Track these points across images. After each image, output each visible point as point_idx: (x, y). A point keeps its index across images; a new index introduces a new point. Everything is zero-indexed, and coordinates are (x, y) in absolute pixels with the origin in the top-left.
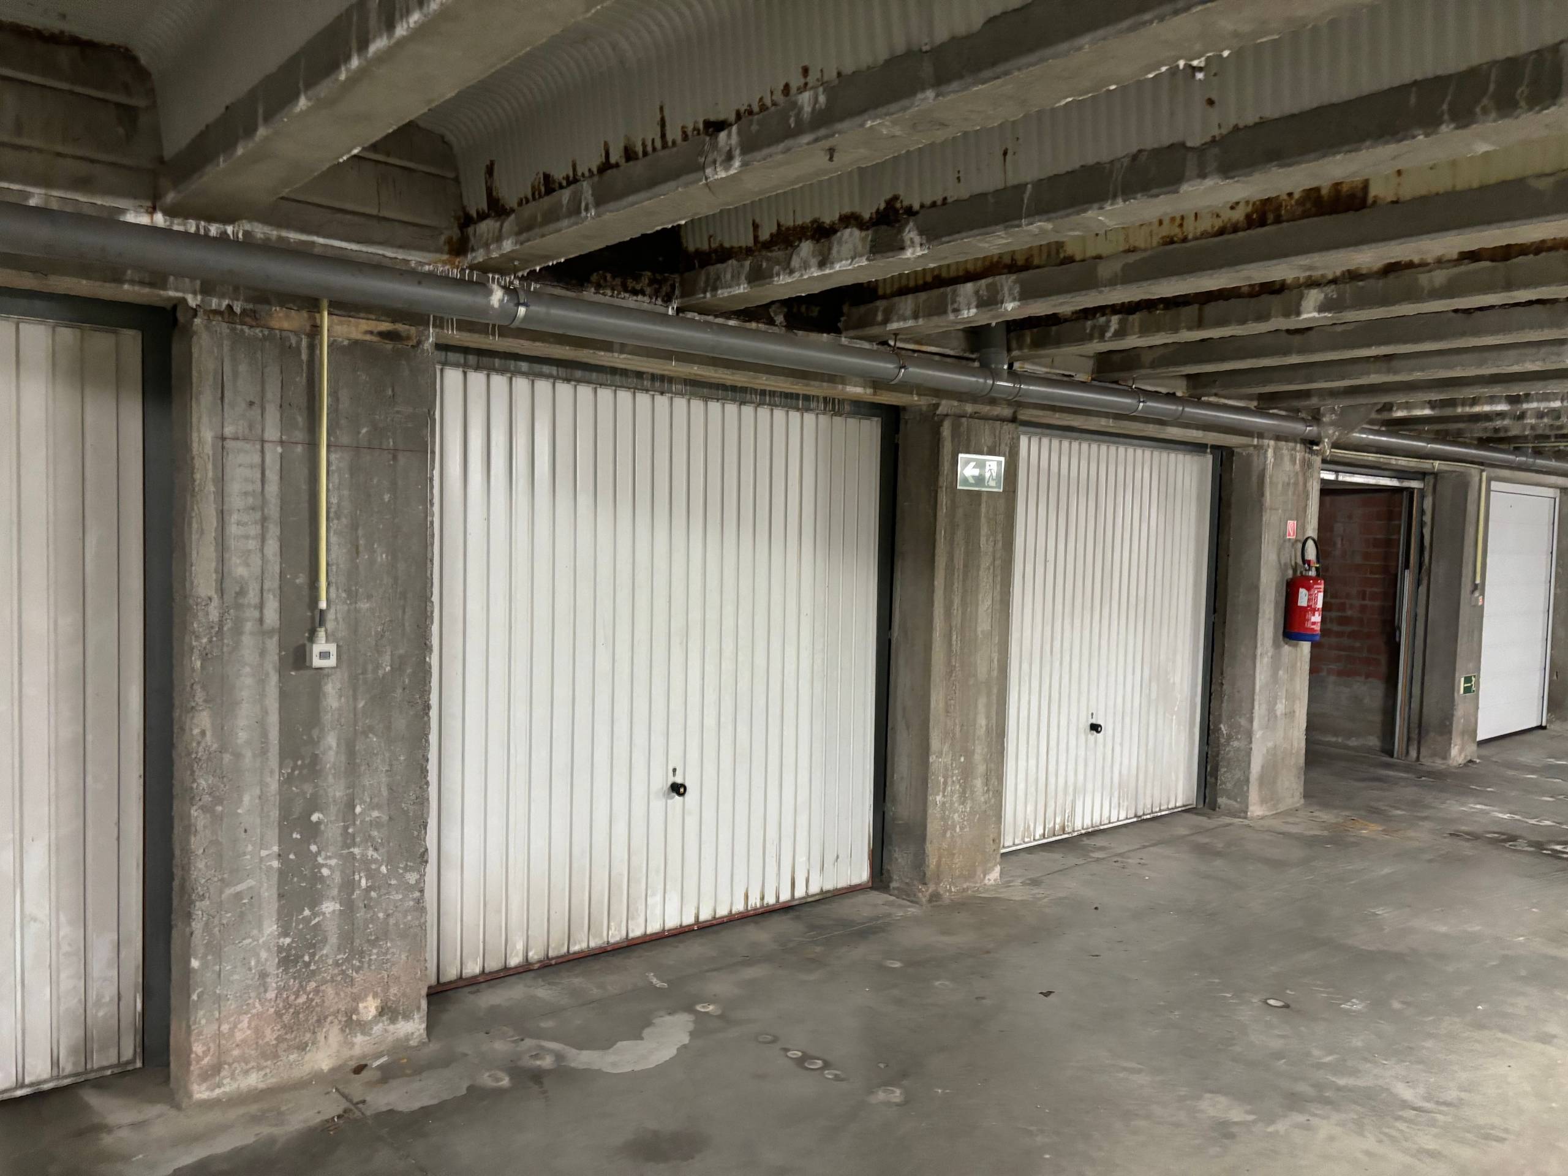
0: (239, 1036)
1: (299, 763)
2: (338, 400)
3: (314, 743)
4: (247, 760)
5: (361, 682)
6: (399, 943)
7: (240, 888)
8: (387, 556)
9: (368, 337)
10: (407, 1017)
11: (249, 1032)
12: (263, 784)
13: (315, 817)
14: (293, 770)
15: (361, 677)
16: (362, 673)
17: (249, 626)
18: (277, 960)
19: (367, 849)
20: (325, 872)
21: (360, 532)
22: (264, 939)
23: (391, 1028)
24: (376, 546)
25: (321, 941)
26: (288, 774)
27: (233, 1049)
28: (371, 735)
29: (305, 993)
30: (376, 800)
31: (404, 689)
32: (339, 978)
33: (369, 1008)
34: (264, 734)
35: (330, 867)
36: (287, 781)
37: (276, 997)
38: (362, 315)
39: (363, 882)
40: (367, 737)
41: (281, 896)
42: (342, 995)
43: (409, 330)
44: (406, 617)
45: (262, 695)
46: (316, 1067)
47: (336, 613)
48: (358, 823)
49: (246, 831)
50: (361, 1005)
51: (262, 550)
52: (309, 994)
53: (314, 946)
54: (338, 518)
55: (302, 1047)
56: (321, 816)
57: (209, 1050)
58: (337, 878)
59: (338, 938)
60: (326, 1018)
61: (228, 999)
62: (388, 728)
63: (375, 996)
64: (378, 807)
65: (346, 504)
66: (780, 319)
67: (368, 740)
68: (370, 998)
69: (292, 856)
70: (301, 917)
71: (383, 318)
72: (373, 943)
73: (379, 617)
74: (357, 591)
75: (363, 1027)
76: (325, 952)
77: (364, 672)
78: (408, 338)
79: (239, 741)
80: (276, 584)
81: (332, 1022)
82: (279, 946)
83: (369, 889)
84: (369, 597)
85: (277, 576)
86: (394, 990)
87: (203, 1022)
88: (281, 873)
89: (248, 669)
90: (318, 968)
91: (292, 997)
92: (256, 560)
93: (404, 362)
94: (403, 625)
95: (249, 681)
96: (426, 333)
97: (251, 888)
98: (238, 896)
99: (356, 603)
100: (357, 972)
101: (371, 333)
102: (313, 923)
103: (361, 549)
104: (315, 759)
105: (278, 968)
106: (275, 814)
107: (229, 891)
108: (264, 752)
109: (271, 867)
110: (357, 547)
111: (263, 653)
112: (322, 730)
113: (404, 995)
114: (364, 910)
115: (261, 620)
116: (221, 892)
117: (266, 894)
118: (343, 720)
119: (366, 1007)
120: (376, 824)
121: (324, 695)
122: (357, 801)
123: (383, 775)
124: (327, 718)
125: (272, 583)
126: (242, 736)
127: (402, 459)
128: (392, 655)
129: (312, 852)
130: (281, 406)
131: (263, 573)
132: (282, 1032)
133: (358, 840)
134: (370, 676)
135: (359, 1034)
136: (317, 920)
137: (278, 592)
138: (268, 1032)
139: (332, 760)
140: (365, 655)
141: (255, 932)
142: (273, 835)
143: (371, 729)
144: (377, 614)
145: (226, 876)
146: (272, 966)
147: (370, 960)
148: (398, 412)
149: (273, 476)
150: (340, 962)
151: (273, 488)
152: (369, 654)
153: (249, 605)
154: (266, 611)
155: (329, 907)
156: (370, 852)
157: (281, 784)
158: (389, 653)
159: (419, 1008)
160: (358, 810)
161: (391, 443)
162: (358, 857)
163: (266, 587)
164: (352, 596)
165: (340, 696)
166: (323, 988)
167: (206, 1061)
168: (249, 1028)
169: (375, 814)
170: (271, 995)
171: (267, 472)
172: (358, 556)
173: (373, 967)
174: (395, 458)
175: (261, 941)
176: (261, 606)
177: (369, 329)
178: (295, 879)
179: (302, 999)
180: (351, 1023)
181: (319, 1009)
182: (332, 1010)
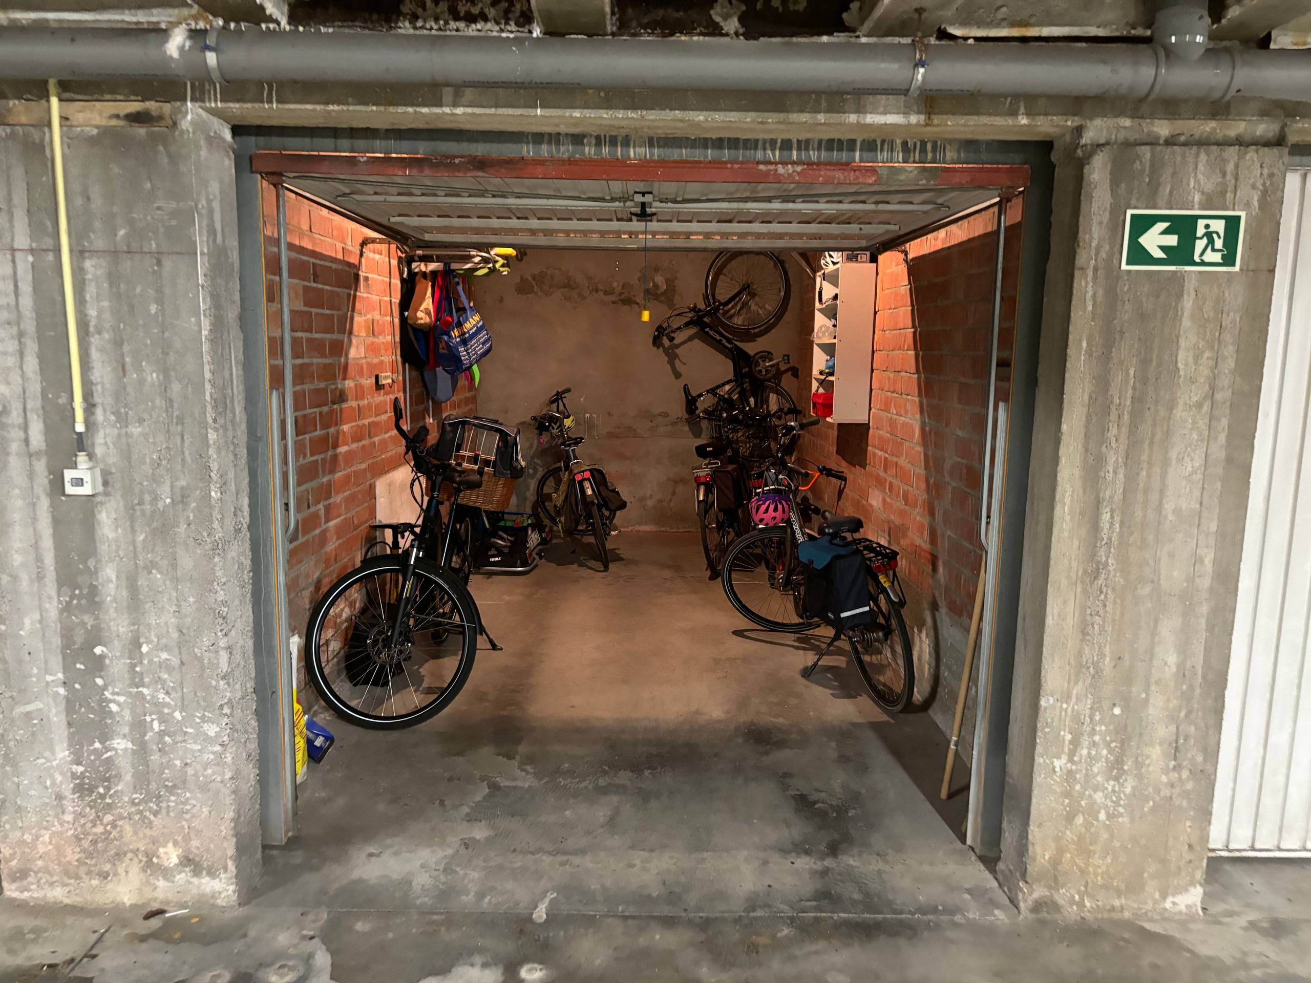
0: (41, 849)
1: (77, 592)
2: (88, 199)
3: (94, 573)
4: (24, 583)
5: (138, 513)
6: (198, 795)
7: (29, 708)
8: (158, 376)
9: (114, 122)
10: (212, 874)
11: (50, 847)
12: (41, 609)
13: (98, 650)
14: (72, 599)
15: (137, 507)
16: (139, 504)
17: (14, 447)
18: (72, 785)
19: (158, 691)
20: (114, 707)
21: (126, 348)
22: (57, 762)
23: (195, 880)
24: (144, 364)
25: (116, 776)
26: (66, 602)
27: (36, 859)
28: (154, 571)
29: (102, 824)
30: (164, 641)
31: (189, 525)
32: (137, 817)
33: (171, 855)
34: (39, 559)
35: (119, 704)
36: (67, 609)
37: (74, 821)
38: (108, 97)
39: (156, 725)
40: (151, 573)
41: (70, 724)
42: (141, 835)
43: (161, 108)
44: (186, 445)
45: (34, 519)
46: (118, 899)
47: (105, 438)
48: (146, 662)
49: (29, 653)
50: (161, 850)
51: (21, 368)
52: (107, 825)
53: (108, 780)
54: (99, 333)
55: (104, 876)
56: (105, 649)
57: (15, 853)
58: (127, 715)
59: (133, 776)
60: (125, 854)
61: (29, 812)
62: (174, 565)
63: (176, 844)
64: (166, 648)
65: (107, 316)
66: (732, 25)
67: (151, 576)
68: (170, 845)
69: (77, 686)
70: (91, 748)
71: (132, 98)
72: (171, 790)
73: (154, 443)
74: (127, 413)
75: (166, 873)
76: (119, 788)
77: (141, 503)
78: (161, 118)
79: (15, 564)
80: (39, 403)
81: (131, 859)
82: (72, 773)
83: (162, 734)
84: (141, 421)
85: (39, 395)
86: (195, 843)
87: (7, 826)
88: (68, 700)
89: (17, 491)
90: (114, 801)
91: (89, 825)
92: (16, 378)
93: (161, 148)
94: (183, 453)
95: (19, 503)
96: (183, 109)
97: (39, 710)
98: (28, 715)
99: (127, 427)
100: (155, 816)
101: (117, 116)
102: (105, 756)
103: (128, 367)
104: (93, 590)
105: (74, 793)
106: (57, 641)
107: (20, 710)
108: (40, 577)
109: (57, 693)
110: (123, 366)
111: (31, 475)
112: (98, 561)
113: (208, 850)
114: (159, 754)
115: (27, 441)
116: (12, 709)
117: (55, 719)
118: (121, 553)
119: (166, 853)
120: (165, 666)
121: (99, 524)
122: (142, 640)
123: (171, 615)
124: (103, 549)
125: (34, 403)
126: (17, 559)
127: (168, 264)
128: (172, 487)
129: (97, 685)
130: (28, 211)
131: (24, 392)
132: (82, 855)
133: (146, 680)
134: (147, 507)
135: (160, 878)
136: (109, 754)
137: (41, 412)
138: (69, 851)
139: (113, 593)
140: (141, 484)
141: (47, 754)
142: (56, 661)
143: (153, 565)
144: (151, 440)
145: (14, 694)
146: (67, 788)
147: (169, 806)
148: (159, 208)
149: (26, 288)
150: (137, 801)
151: (27, 302)
152: (145, 483)
153: (13, 425)
154: (30, 432)
155: (121, 744)
156: (161, 696)
157: (61, 612)
158: (168, 484)
159: (226, 870)
160: (145, 649)
161: (154, 245)
162: (148, 698)
163: (29, 406)
164: (122, 420)
165: (117, 527)
166: (119, 823)
167: (14, 863)
168: (50, 843)
169: (164, 656)
170: (69, 817)
171: (20, 284)
172: (124, 375)
173: (172, 814)
174: (159, 263)
175: (54, 763)
176: (26, 428)
177: (116, 112)
178: (83, 710)
179: (99, 829)
180: (151, 866)
181: (117, 843)
182: (131, 847)
